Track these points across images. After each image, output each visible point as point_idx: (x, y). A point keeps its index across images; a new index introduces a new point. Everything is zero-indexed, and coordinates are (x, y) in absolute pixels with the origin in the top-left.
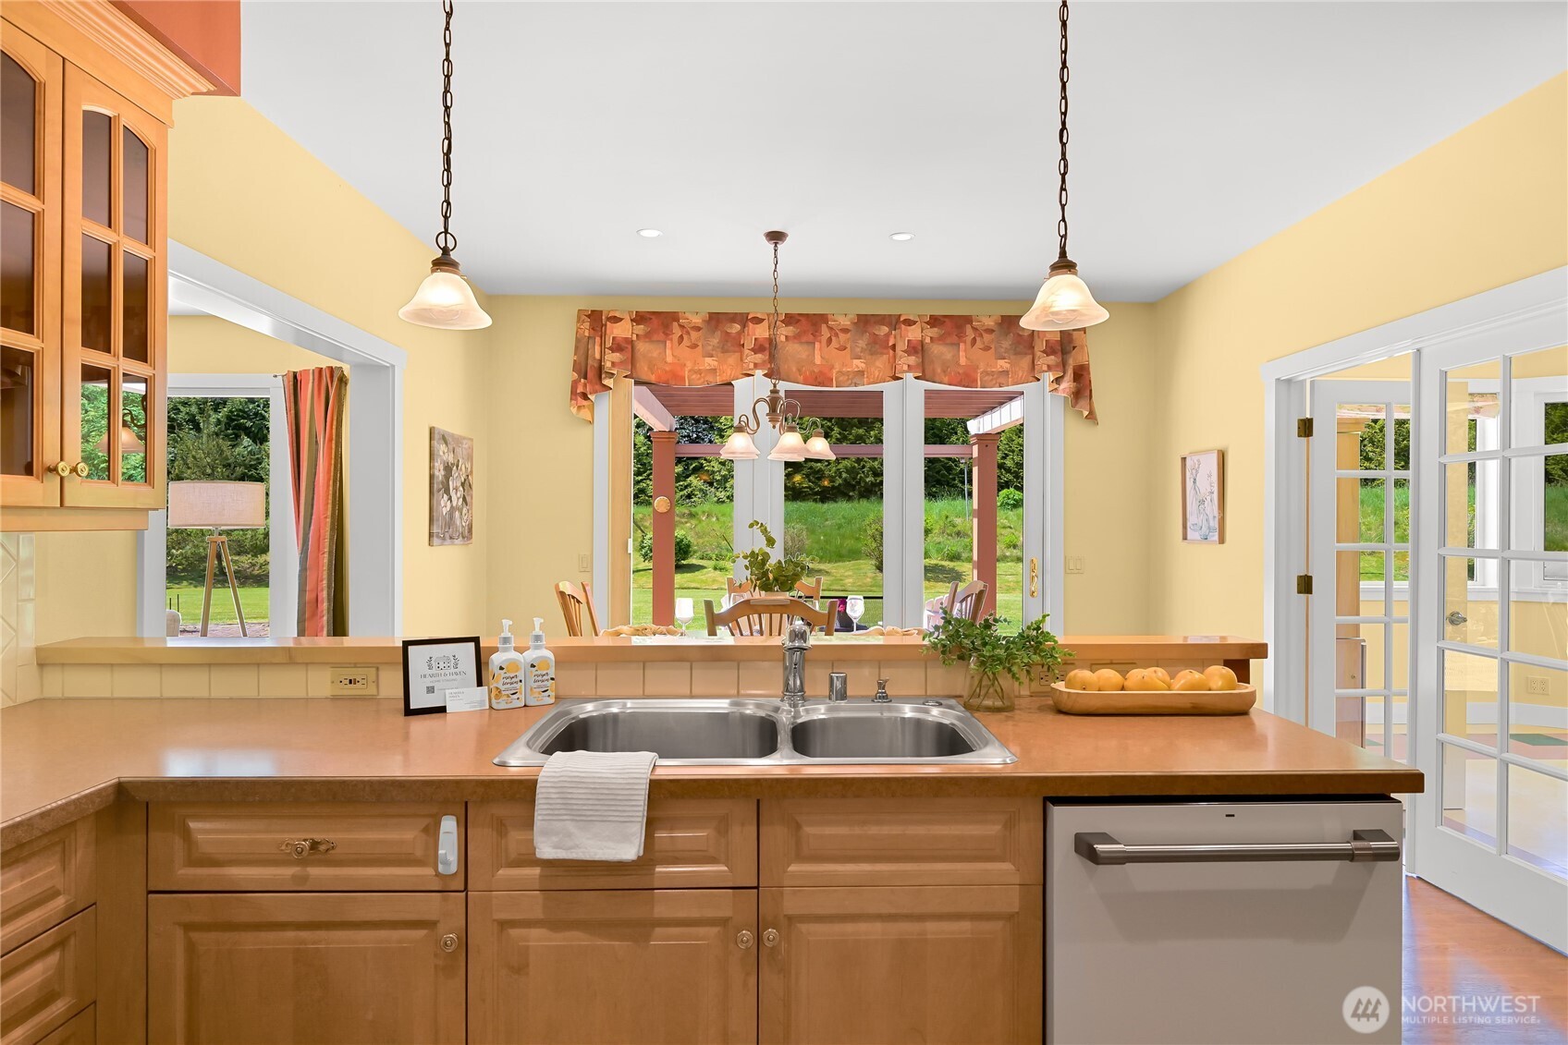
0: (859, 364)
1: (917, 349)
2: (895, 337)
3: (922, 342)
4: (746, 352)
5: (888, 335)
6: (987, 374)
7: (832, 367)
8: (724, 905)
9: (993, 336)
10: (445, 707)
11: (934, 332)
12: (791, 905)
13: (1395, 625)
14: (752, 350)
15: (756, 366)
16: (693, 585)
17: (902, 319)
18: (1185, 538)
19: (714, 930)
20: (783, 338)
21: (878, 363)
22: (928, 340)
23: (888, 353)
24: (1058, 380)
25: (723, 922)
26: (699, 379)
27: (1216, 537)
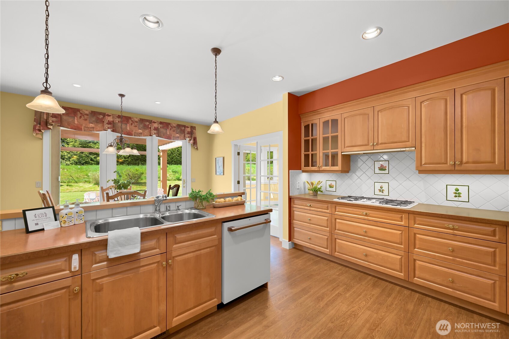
0: (140, 131)
1: (156, 129)
2: (151, 125)
3: (158, 128)
4: (105, 124)
5: (149, 125)
6: (174, 137)
7: (133, 131)
8: (158, 258)
9: (175, 128)
10: (44, 229)
11: (161, 125)
12: (174, 254)
13: (251, 189)
14: (107, 123)
15: (108, 128)
16: (85, 190)
17: (152, 121)
18: (216, 174)
19: (156, 265)
20: (117, 121)
21: (146, 131)
22: (159, 127)
23: (149, 129)
24: (190, 140)
25: (158, 262)
26: (88, 130)
27: (222, 174)
